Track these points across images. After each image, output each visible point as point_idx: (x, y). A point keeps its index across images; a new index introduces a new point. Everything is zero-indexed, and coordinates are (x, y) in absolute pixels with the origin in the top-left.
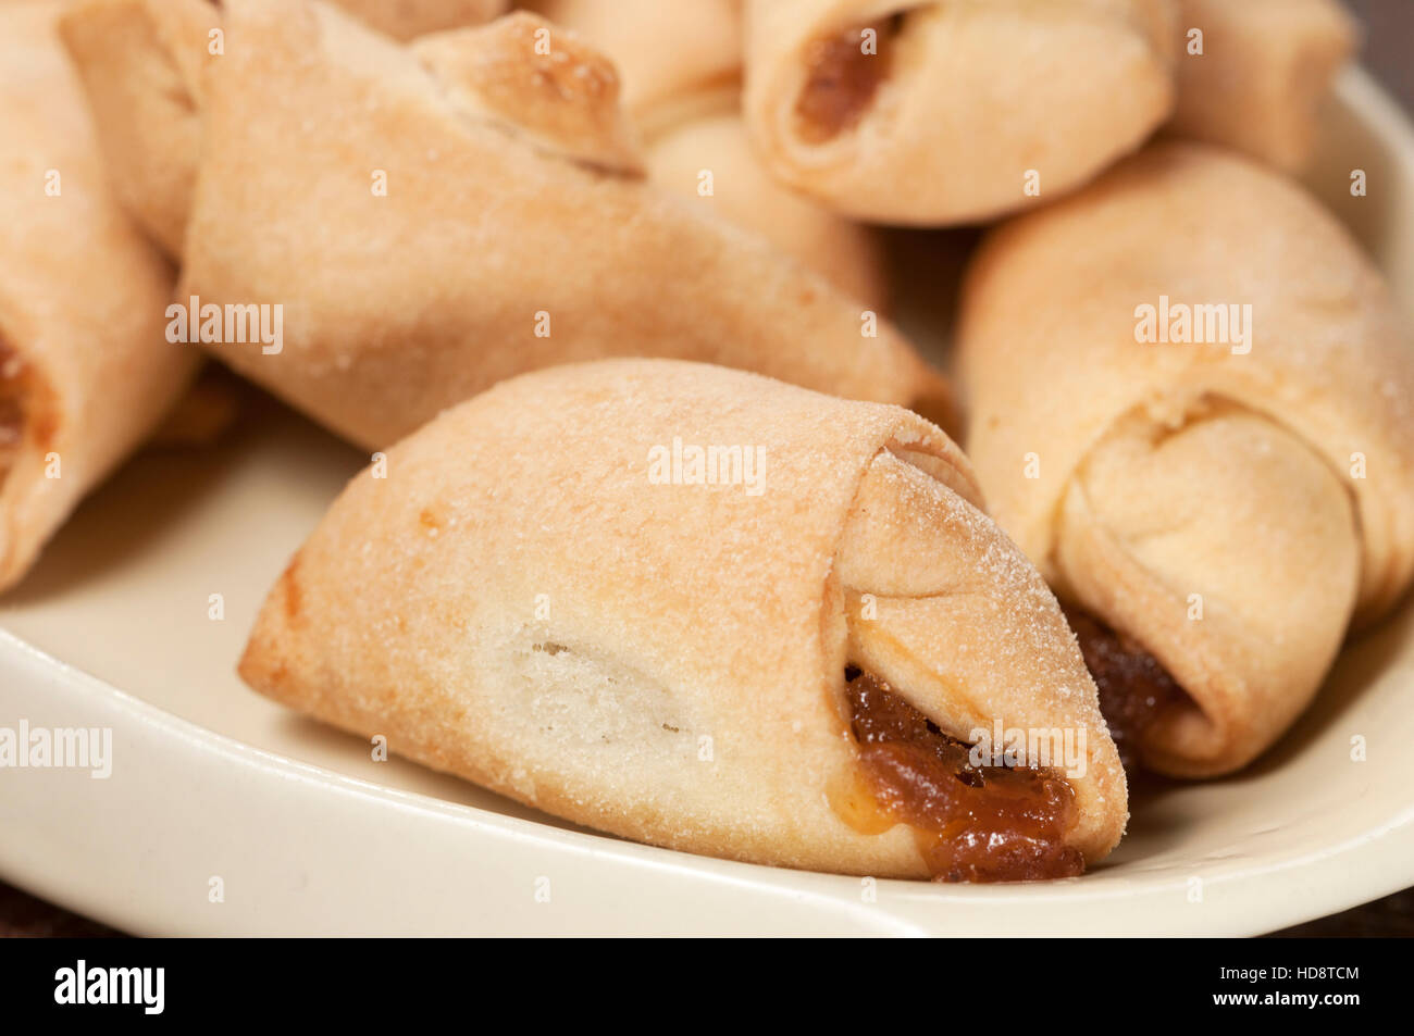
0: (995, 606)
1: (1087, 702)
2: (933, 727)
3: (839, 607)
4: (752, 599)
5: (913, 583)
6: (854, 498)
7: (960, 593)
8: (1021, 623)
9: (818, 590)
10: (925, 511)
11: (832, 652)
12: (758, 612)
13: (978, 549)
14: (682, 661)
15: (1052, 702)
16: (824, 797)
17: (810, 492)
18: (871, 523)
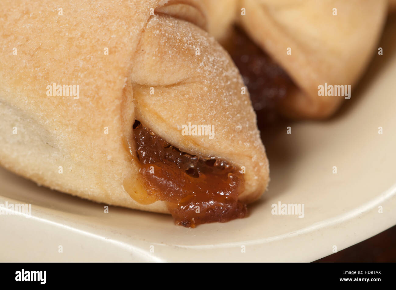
0: (206, 89)
1: (250, 128)
2: (176, 149)
3: (130, 98)
4: (88, 97)
5: (166, 81)
6: (138, 44)
7: (189, 83)
8: (219, 94)
9: (119, 94)
10: (172, 46)
11: (126, 121)
12: (91, 103)
13: (198, 60)
14: (55, 120)
15: (233, 135)
16: (122, 186)
17: (117, 43)
18: (146, 56)
